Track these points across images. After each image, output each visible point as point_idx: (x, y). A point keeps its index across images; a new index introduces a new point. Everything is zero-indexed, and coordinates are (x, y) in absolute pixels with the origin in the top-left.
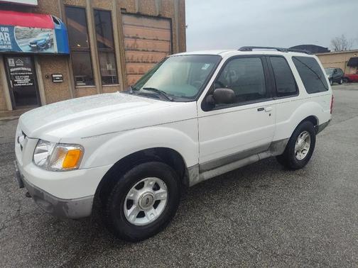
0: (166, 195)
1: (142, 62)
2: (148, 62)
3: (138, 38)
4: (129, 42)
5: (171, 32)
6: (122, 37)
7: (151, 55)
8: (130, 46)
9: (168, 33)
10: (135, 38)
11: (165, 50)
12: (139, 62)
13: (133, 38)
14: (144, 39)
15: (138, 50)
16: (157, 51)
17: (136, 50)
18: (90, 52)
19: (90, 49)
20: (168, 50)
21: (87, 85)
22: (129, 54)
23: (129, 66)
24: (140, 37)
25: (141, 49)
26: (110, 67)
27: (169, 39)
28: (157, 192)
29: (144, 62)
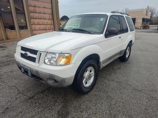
0: (94, 74)
1: (39, 19)
2: (42, 19)
3: (36, 7)
4: (31, 9)
5: (52, 4)
6: (28, 6)
7: (43, 15)
8: (32, 10)
9: (50, 5)
10: (35, 6)
11: (49, 13)
12: (37, 19)
13: (33, 6)
14: (39, 7)
15: (36, 13)
16: (45, 13)
17: (35, 13)
18: (12, 13)
19: (11, 11)
20: (50, 13)
21: (11, 30)
22: (32, 14)
23: (32, 20)
24: (37, 6)
25: (38, 12)
26: (22, 21)
27: (51, 8)
28: (91, 73)
29: (40, 19)
